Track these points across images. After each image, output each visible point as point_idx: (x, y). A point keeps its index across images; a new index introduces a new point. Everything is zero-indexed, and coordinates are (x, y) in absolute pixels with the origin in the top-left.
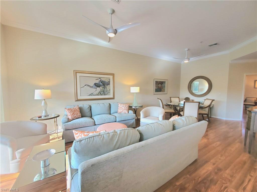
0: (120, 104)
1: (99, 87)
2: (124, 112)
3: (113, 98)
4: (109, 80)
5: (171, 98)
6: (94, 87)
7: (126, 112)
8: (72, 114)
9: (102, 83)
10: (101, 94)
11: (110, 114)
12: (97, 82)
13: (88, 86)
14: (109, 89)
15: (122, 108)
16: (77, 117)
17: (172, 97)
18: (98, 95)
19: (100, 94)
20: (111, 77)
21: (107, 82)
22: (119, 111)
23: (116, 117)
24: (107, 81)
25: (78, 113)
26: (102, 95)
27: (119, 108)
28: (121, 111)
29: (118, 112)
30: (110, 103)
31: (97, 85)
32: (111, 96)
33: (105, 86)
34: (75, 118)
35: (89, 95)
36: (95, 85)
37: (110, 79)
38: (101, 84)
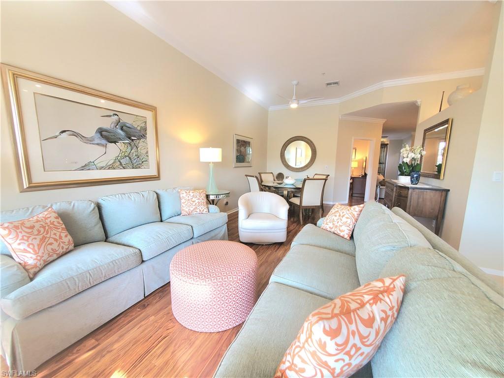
0: (184, 192)
1: (115, 142)
2: (200, 211)
3: (157, 178)
4: (143, 125)
5: (262, 175)
6: (97, 141)
7: (203, 211)
8: (36, 242)
9: (122, 129)
10: (121, 164)
11: (161, 221)
12: (108, 124)
13: (75, 134)
14: (144, 152)
15: (194, 202)
16: (61, 251)
17: (262, 173)
18: (111, 167)
19: (118, 164)
20: (148, 115)
21: (139, 128)
22: (187, 210)
23: (192, 227)
24: (137, 125)
25: (63, 235)
26: (124, 168)
27: (182, 201)
28: (192, 209)
29: (183, 213)
30: (158, 191)
31: (107, 136)
32: (152, 171)
33: (133, 140)
34: (55, 256)
35: (83, 168)
36: (102, 135)
37: (146, 122)
38: (119, 134)
